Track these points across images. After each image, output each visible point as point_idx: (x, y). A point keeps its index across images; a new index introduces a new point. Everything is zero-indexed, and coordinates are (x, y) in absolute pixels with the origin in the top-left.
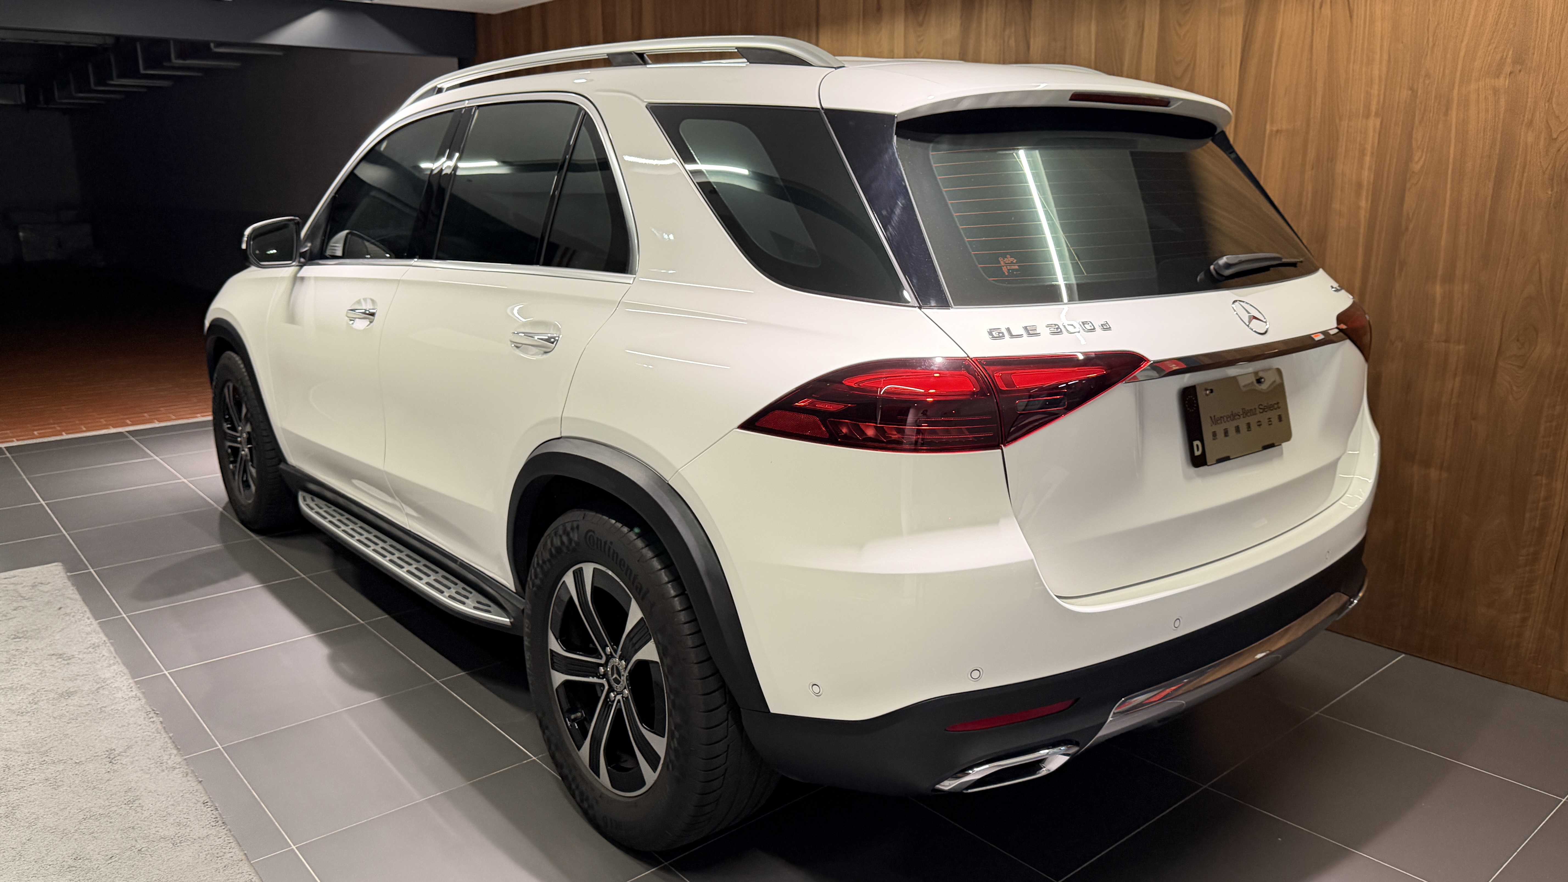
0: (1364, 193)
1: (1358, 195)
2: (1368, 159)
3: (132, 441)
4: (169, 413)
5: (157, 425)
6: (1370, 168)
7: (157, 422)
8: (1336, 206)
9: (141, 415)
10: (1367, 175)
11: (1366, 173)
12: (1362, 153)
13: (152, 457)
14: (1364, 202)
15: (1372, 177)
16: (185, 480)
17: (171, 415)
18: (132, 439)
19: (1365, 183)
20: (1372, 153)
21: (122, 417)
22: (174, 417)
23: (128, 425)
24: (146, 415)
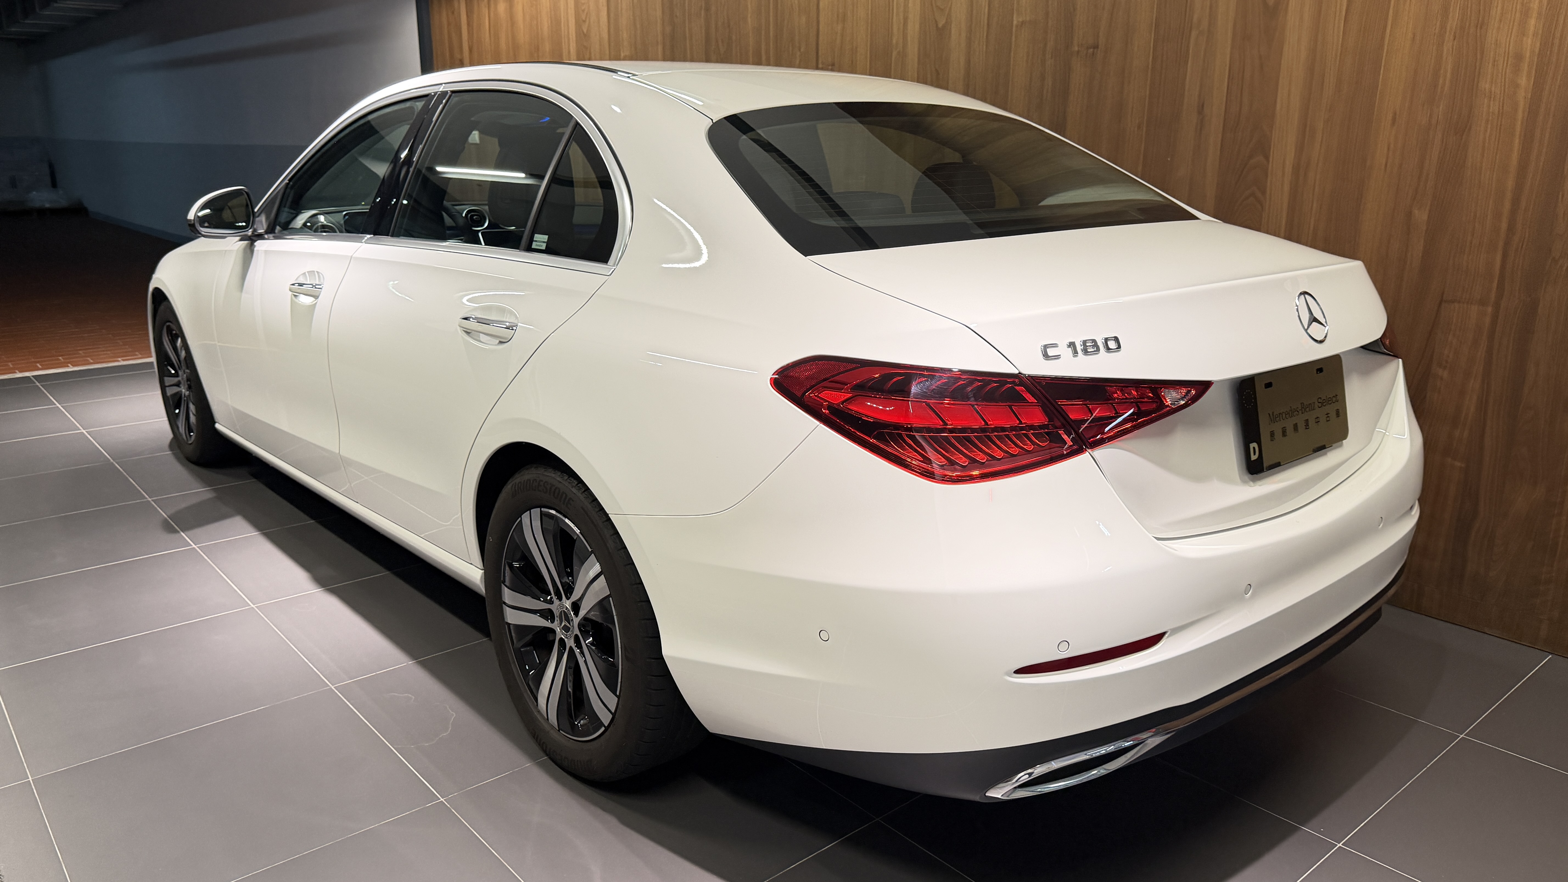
0: (1525, 67)
1: (1517, 69)
2: (1532, 22)
3: (37, 386)
4: (88, 357)
5: (71, 369)
6: (1535, 34)
7: (71, 367)
8: (1485, 85)
9: (56, 358)
10: (1530, 44)
11: (1528, 41)
12: (1526, 13)
13: (55, 404)
14: (1524, 78)
15: (1538, 45)
16: (84, 431)
17: (89, 359)
18: (38, 384)
19: (1528, 55)
20: (1539, 14)
21: (33, 360)
22: (92, 361)
23: (38, 369)
24: (60, 358)
